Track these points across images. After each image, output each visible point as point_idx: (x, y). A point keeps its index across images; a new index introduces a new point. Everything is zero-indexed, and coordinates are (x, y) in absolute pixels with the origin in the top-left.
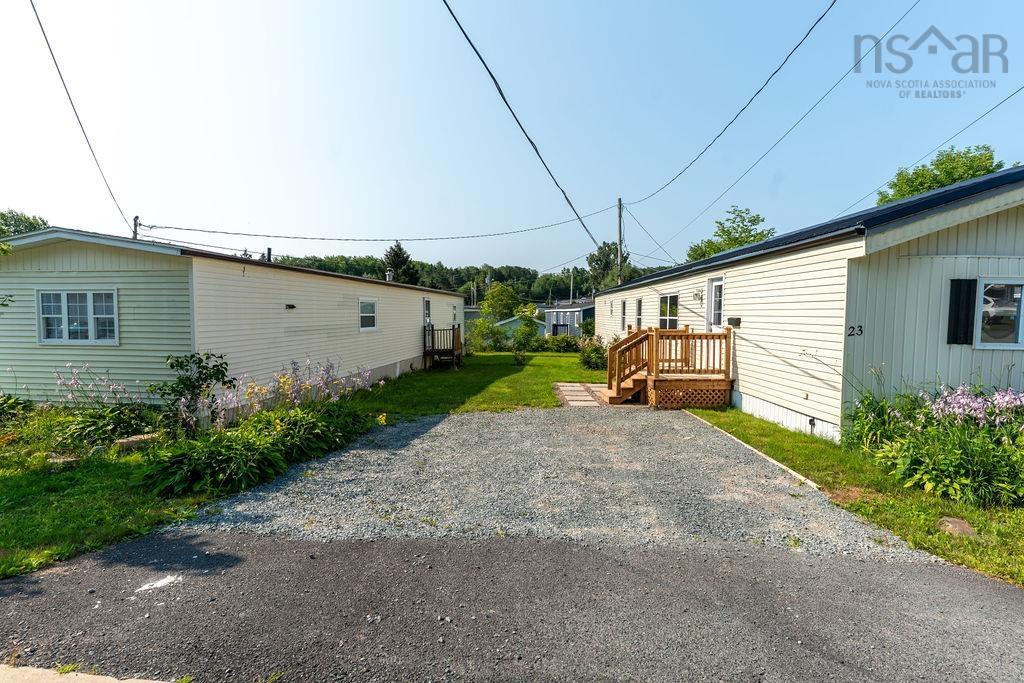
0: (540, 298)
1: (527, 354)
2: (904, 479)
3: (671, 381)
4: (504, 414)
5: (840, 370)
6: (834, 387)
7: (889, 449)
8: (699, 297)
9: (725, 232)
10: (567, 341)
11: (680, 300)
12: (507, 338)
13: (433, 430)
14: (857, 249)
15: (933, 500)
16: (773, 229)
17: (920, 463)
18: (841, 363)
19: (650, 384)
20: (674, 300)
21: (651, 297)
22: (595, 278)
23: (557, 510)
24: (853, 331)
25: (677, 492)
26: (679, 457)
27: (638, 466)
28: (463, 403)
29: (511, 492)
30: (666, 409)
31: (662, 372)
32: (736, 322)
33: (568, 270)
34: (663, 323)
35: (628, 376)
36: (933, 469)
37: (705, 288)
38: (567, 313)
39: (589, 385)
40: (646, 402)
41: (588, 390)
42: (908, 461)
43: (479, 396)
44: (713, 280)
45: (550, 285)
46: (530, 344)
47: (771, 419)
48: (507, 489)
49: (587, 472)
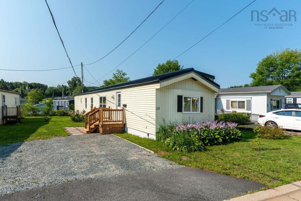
0: (49, 96)
1: (49, 117)
2: (172, 148)
3: (107, 125)
4: (48, 140)
5: (155, 119)
6: (154, 124)
7: (168, 140)
8: (113, 98)
9: (115, 77)
10: (64, 112)
11: (107, 98)
12: (39, 111)
13: (19, 148)
14: (158, 86)
15: (179, 152)
16: (129, 77)
17: (176, 143)
18: (155, 118)
19: (100, 126)
20: (105, 98)
21: (96, 97)
22: (71, 89)
23: (83, 170)
24: (158, 109)
25: (118, 159)
26: (115, 149)
27: (104, 153)
28: (29, 137)
29: (63, 167)
30: (105, 134)
31: (104, 122)
32: (125, 106)
33: (60, 86)
34: (101, 106)
35: (93, 124)
36: (178, 144)
37: (115, 95)
38: (62, 102)
39: (77, 128)
40: (99, 132)
41: (77, 129)
42: (173, 143)
43: (34, 134)
44: (117, 92)
45: (53, 91)
46: (49, 113)
47: (137, 135)
48: (61, 166)
49: (88, 157)
